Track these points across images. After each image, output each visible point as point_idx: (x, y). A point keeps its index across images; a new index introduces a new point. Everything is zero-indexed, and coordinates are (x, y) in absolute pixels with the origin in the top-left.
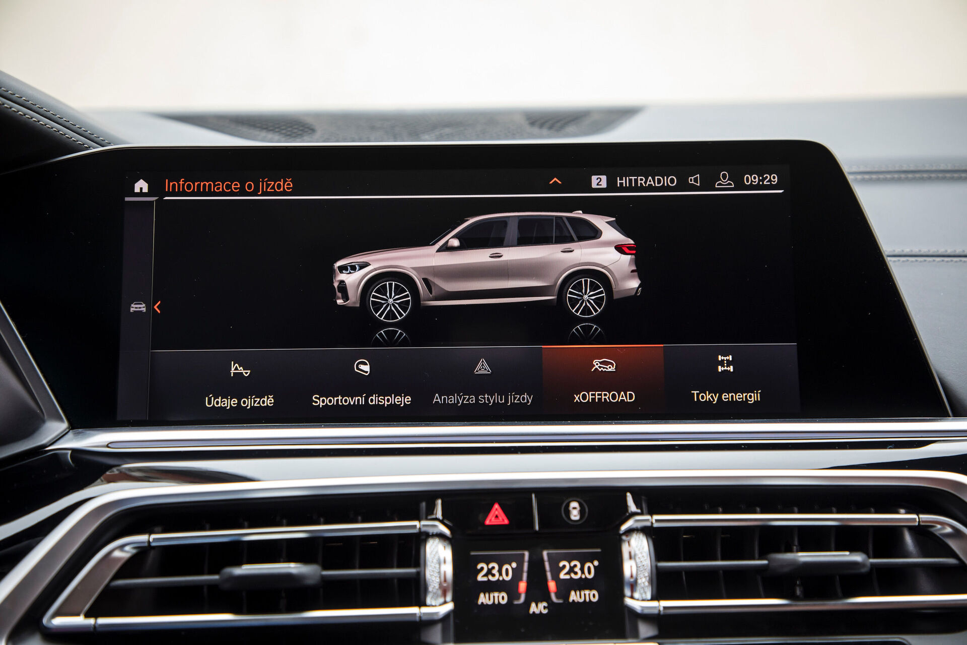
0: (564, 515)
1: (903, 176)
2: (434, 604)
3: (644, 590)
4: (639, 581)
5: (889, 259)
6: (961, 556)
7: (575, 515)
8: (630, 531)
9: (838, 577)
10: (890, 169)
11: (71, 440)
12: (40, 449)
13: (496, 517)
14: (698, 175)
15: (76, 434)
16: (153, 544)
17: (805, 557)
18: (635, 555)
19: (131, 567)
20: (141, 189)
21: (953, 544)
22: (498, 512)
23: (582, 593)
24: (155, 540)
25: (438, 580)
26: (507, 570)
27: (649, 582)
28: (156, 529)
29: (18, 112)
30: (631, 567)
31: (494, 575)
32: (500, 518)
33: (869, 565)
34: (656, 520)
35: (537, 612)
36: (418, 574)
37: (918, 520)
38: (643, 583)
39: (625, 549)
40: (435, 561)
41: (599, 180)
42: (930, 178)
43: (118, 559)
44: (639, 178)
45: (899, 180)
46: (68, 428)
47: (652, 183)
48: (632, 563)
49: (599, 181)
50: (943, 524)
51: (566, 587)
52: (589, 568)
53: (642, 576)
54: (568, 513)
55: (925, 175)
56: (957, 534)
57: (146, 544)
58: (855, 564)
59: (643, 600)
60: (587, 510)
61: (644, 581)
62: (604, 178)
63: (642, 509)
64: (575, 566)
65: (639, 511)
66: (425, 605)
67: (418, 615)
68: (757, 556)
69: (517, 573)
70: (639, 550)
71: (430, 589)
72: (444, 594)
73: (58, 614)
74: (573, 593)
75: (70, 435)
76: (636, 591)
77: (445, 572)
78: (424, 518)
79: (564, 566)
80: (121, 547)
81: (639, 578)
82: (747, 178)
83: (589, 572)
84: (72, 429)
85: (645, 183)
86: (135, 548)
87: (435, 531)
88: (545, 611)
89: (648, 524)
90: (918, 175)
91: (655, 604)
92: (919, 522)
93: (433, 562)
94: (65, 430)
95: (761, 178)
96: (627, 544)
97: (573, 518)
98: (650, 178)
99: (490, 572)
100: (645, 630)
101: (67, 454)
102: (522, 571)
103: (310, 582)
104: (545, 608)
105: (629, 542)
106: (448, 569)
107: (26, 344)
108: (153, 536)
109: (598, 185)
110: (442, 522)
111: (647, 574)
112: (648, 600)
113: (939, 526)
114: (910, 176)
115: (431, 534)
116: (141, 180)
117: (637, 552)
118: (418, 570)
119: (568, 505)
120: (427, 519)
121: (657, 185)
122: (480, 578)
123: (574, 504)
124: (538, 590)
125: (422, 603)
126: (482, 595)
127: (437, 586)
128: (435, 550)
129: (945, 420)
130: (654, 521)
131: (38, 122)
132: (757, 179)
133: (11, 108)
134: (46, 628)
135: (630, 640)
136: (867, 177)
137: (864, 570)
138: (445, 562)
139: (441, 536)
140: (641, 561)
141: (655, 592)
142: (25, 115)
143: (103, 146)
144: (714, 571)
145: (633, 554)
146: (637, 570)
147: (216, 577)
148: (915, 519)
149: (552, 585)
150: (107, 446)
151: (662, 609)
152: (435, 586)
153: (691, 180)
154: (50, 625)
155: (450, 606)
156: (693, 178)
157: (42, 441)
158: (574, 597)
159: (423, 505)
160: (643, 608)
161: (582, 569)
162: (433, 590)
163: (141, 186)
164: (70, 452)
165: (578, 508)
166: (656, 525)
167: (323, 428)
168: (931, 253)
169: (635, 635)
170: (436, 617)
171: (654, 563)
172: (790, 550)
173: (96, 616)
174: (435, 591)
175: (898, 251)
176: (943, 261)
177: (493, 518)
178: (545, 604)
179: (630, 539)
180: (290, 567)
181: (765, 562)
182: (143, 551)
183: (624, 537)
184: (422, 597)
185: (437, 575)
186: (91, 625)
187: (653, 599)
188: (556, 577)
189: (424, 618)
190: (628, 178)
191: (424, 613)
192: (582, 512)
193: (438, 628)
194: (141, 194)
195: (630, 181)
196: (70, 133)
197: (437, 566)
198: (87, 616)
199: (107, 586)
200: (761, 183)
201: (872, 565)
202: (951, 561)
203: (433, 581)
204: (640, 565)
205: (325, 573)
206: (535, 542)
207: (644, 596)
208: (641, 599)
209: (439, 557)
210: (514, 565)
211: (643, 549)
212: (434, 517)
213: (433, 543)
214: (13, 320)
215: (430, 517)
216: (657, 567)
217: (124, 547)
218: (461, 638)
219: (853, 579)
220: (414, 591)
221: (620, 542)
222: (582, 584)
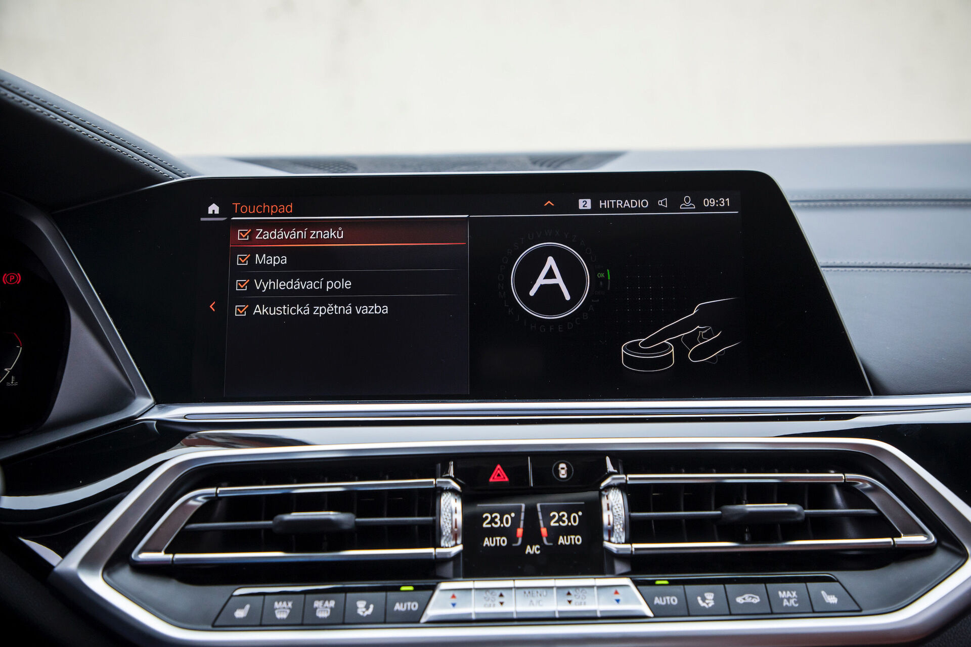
0: (554, 475)
1: (835, 203)
2: (447, 545)
3: (619, 535)
4: (615, 528)
5: (822, 269)
6: (879, 507)
7: (563, 474)
8: (609, 487)
9: (779, 526)
10: (825, 198)
11: (155, 413)
12: (131, 420)
13: (499, 475)
14: (666, 199)
15: (160, 408)
16: (220, 495)
17: (752, 507)
18: (612, 506)
19: (203, 513)
20: (214, 211)
21: (872, 497)
22: (500, 471)
23: (569, 537)
24: (221, 492)
25: (450, 526)
26: (507, 519)
27: (623, 529)
28: (223, 484)
29: (116, 149)
30: (609, 516)
31: (496, 523)
32: (502, 477)
33: (804, 515)
34: (630, 478)
35: (532, 552)
36: (434, 521)
37: (844, 478)
38: (619, 529)
39: (604, 502)
40: (448, 510)
41: (585, 202)
42: (857, 206)
43: (192, 507)
44: (618, 201)
45: (832, 207)
46: (154, 403)
47: (628, 205)
48: (610, 513)
49: (585, 204)
50: (863, 481)
51: (556, 533)
52: (574, 517)
53: (618, 523)
54: (557, 472)
55: (853, 203)
56: (875, 489)
57: (214, 495)
58: (792, 513)
59: (619, 543)
60: (573, 470)
61: (619, 528)
62: (589, 201)
63: (618, 470)
64: (563, 516)
65: (616, 471)
66: (440, 547)
67: (434, 554)
68: (713, 508)
69: (516, 521)
70: (615, 502)
71: (444, 533)
72: (456, 538)
73: (144, 550)
74: (561, 537)
75: (155, 409)
76: (613, 536)
77: (456, 520)
78: (440, 476)
79: (554, 516)
80: (194, 498)
81: (615, 524)
82: (706, 201)
83: (575, 521)
84: (157, 404)
85: (623, 205)
86: (205, 498)
87: (449, 487)
88: (538, 552)
89: (624, 481)
90: (847, 203)
91: (628, 546)
92: (845, 479)
93: (446, 511)
94: (152, 404)
95: (717, 201)
96: (606, 497)
97: (561, 476)
98: (627, 201)
99: (493, 520)
100: (619, 567)
101: (153, 423)
102: (520, 520)
103: (346, 527)
104: (538, 549)
105: (607, 496)
106: (459, 518)
107: (121, 336)
108: (220, 489)
109: (584, 206)
110: (454, 480)
111: (621, 522)
112: (623, 543)
113: (861, 483)
114: (841, 203)
115: (445, 489)
116: (214, 204)
117: (614, 504)
118: (435, 518)
119: (557, 466)
120: (442, 477)
121: (632, 207)
122: (485, 525)
123: (562, 465)
124: (532, 536)
125: (437, 545)
126: (486, 539)
127: (450, 531)
128: (448, 502)
129: (867, 398)
130: (628, 479)
131: (133, 157)
132: (714, 202)
133: (111, 146)
134: (134, 561)
135: (607, 576)
136: (806, 204)
137: (799, 519)
138: (456, 512)
139: (453, 491)
140: (617, 512)
141: (628, 537)
142: (122, 152)
143: (183, 177)
144: (678, 520)
145: (610, 506)
146: (613, 520)
147: (270, 522)
148: (842, 477)
149: (544, 531)
150: (185, 418)
151: (633, 550)
152: (448, 531)
153: (660, 203)
154: (137, 559)
155: (460, 548)
156: (661, 201)
157: (132, 413)
158: (562, 540)
159: (439, 465)
160: (618, 549)
161: (569, 519)
162: (446, 534)
163: (214, 208)
164: (155, 422)
165: (566, 469)
166: (629, 482)
167: (358, 404)
168: (857, 264)
169: (612, 573)
170: (448, 556)
171: (628, 514)
172: (741, 503)
173: (174, 553)
174: (448, 534)
175: (830, 262)
176: (867, 270)
177: (496, 477)
178: (538, 546)
179: (609, 494)
180: (329, 514)
181: (719, 512)
182: (212, 502)
183: (603, 493)
184: (437, 540)
185: (448, 521)
186: (170, 559)
187: (626, 542)
188: (547, 525)
189: (438, 557)
190: (608, 201)
191: (438, 553)
192: (568, 472)
193: (451, 564)
194: (214, 215)
195: (611, 203)
196: (158, 167)
197: (450, 515)
198: (167, 552)
199: (183, 528)
200: (717, 205)
201: (807, 515)
202: (871, 511)
203: (446, 527)
204: (615, 514)
205: (358, 520)
206: (530, 496)
207: (619, 540)
208: (616, 542)
209: (451, 507)
210: (513, 515)
211: (619, 501)
212: (448, 475)
213: (447, 496)
214: (111, 316)
215: (444, 476)
216: (630, 516)
217: (197, 498)
218: (470, 574)
219: (794, 528)
220: (431, 535)
221: (601, 496)
222: (568, 531)
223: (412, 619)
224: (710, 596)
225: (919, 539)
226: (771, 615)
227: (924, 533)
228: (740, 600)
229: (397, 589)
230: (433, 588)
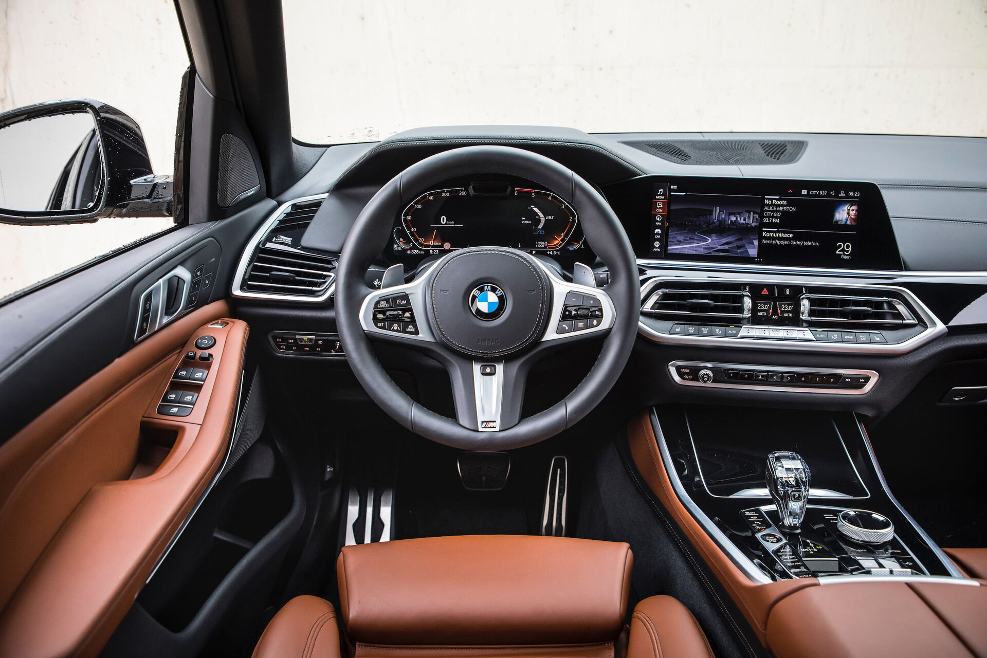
0: (784, 293)
2: (745, 314)
3: (806, 314)
5: (891, 218)
6: (899, 310)
7: (788, 293)
8: (803, 298)
9: (863, 314)
13: (765, 292)
14: (834, 192)
17: (854, 308)
18: (804, 305)
19: (661, 298)
21: (898, 307)
22: (765, 290)
23: (788, 314)
26: (766, 306)
30: (803, 308)
31: (763, 308)
34: (812, 296)
35: (775, 318)
36: (740, 305)
39: (802, 303)
41: (804, 192)
44: (816, 192)
45: (899, 188)
46: (638, 259)
51: (783, 312)
54: (786, 292)
56: (899, 304)
57: (666, 292)
58: (868, 310)
59: (806, 317)
61: (806, 312)
62: (806, 192)
63: (807, 292)
64: (786, 307)
65: (805, 293)
66: (743, 314)
67: (741, 316)
68: (839, 307)
69: (769, 308)
70: (806, 304)
71: (745, 310)
72: (749, 312)
73: (644, 308)
74: (785, 314)
76: (803, 315)
79: (783, 307)
82: (850, 193)
83: (790, 309)
86: (663, 293)
87: (746, 294)
89: (809, 297)
93: (746, 303)
100: (805, 325)
102: (771, 307)
103: (711, 305)
104: (777, 317)
105: (802, 301)
106: (750, 305)
108: (668, 290)
109: (804, 194)
110: (748, 292)
111: (807, 310)
113: (894, 302)
120: (743, 291)
121: (820, 194)
122: (759, 308)
123: (788, 290)
124: (775, 312)
126: (759, 313)
128: (746, 300)
129: (902, 272)
132: (853, 194)
134: (641, 311)
137: (870, 312)
139: (748, 296)
140: (806, 307)
141: (809, 315)
143: (646, 175)
144: (825, 311)
146: (805, 309)
147: (685, 302)
148: (888, 299)
149: (779, 311)
150: (650, 264)
151: (811, 320)
153: (831, 193)
155: (750, 315)
159: (743, 287)
160: (805, 319)
161: (788, 308)
169: (802, 326)
170: (746, 317)
172: (849, 306)
175: (896, 215)
176: (911, 220)
180: (706, 301)
181: (841, 309)
184: (742, 312)
185: (747, 306)
186: (654, 312)
187: (809, 317)
188: (780, 309)
189: (743, 317)
190: (814, 192)
192: (790, 292)
193: (746, 320)
197: (748, 304)
198: (651, 309)
199: (655, 302)
201: (873, 311)
202: (896, 311)
203: (746, 308)
205: (713, 303)
206: (775, 300)
209: (748, 302)
210: (768, 305)
212: (745, 291)
213: (745, 298)
216: (810, 308)
217: (660, 292)
218: (753, 323)
219: (866, 315)
220: (740, 310)
221: (800, 301)
222: (788, 312)
223: (735, 336)
224: (836, 336)
225: (912, 322)
226: (856, 342)
227: (914, 319)
228: (846, 337)
229: (728, 326)
230: (741, 327)
